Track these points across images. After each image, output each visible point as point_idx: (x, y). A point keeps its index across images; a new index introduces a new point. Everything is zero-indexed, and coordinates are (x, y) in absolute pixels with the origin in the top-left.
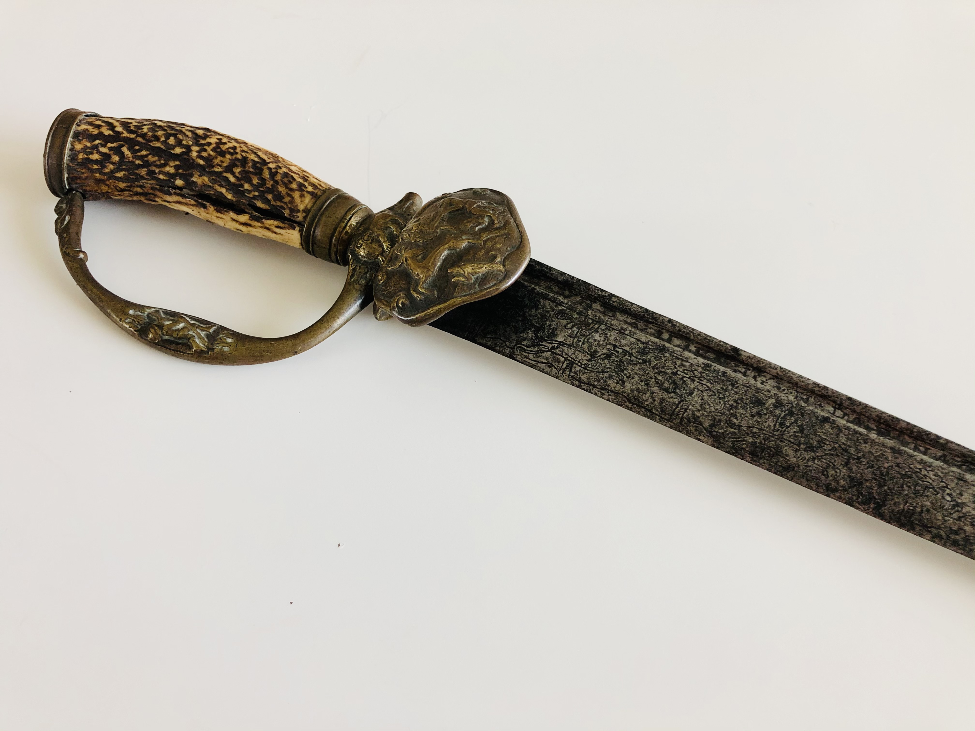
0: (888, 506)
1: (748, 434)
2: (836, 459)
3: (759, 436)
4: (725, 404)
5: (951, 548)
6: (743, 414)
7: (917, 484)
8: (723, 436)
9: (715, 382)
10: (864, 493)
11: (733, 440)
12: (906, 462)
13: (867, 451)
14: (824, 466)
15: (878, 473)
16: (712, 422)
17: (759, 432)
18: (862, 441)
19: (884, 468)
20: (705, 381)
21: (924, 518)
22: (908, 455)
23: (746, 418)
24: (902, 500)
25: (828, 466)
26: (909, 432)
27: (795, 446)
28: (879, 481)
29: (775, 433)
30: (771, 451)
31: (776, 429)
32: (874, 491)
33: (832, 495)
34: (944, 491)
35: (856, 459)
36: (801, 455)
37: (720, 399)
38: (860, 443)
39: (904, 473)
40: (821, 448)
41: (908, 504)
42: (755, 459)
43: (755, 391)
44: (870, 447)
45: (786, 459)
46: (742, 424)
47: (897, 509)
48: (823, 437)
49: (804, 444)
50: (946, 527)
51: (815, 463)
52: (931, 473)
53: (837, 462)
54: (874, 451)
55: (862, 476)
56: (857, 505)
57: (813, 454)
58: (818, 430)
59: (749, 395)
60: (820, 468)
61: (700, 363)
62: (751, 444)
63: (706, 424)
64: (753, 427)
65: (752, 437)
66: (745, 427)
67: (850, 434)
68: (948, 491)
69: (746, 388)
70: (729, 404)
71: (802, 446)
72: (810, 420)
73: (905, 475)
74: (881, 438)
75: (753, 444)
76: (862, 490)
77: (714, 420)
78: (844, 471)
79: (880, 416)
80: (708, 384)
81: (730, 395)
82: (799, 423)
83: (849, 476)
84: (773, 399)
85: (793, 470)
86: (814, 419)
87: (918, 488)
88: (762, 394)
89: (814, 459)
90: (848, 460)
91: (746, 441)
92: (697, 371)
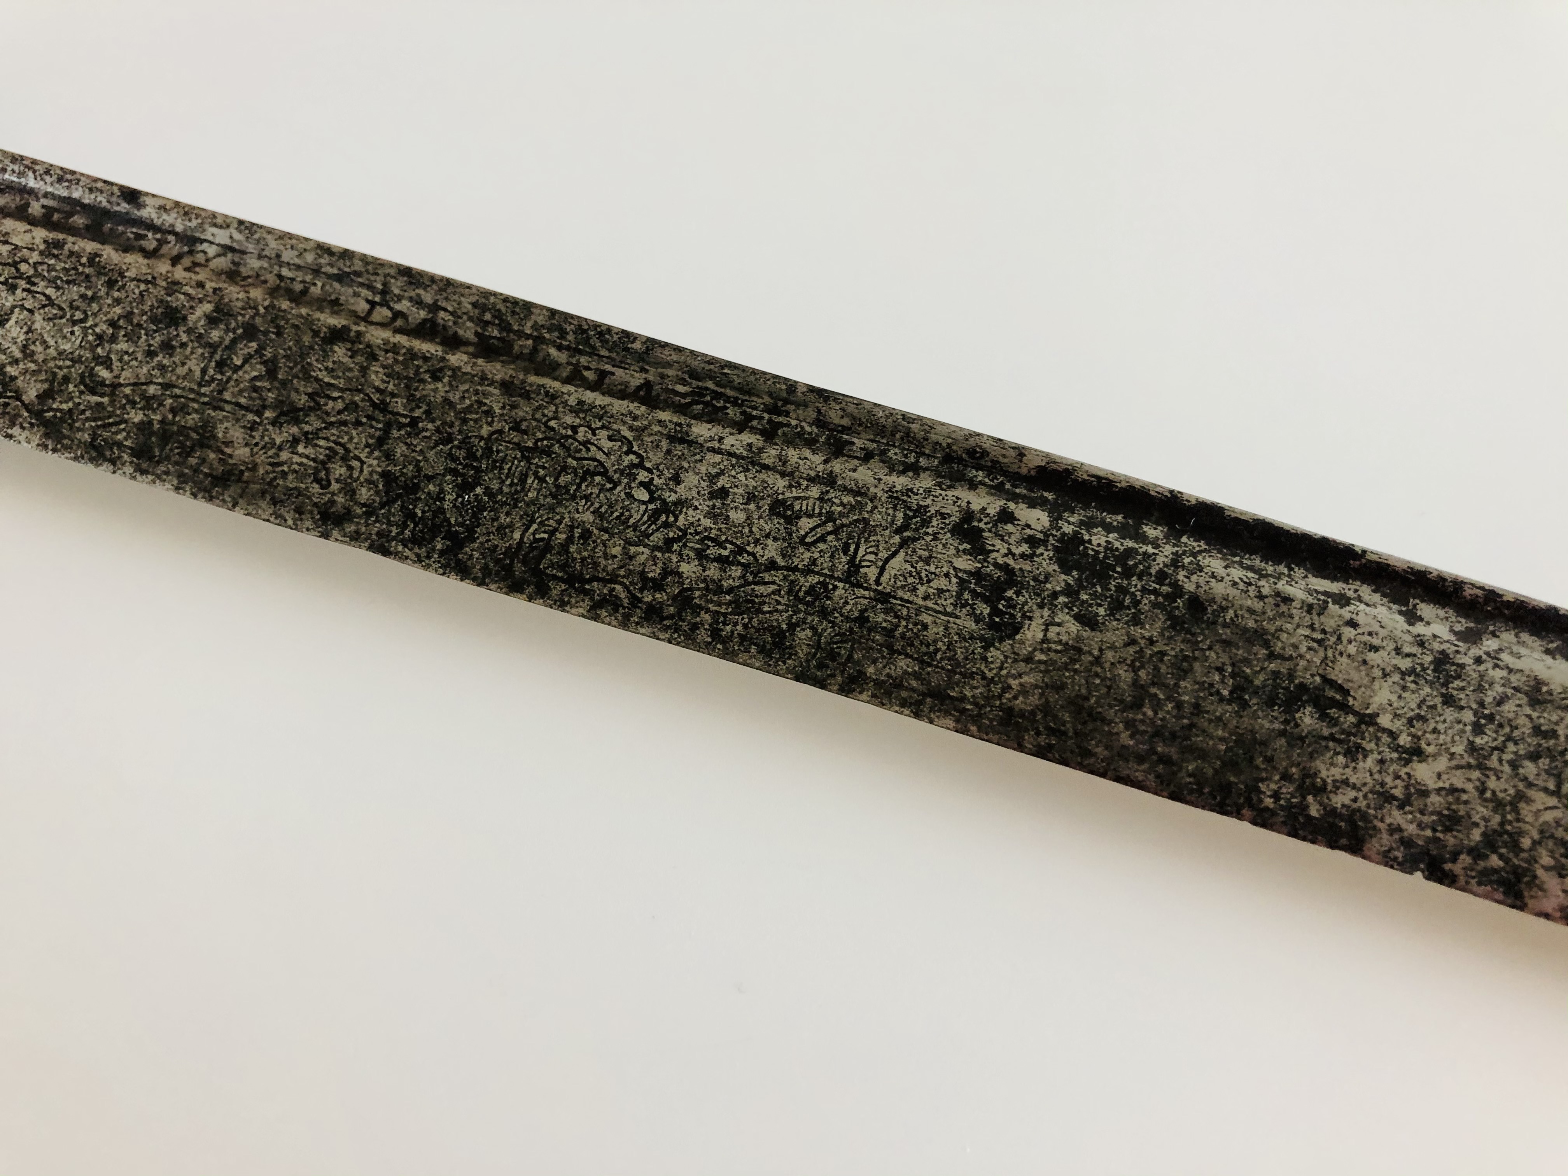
0: (483, 539)
1: (133, 403)
2: (354, 433)
3: (161, 404)
4: (86, 335)
5: (643, 630)
6: (127, 353)
7: (565, 469)
8: (71, 417)
9: (68, 282)
10: (420, 515)
11: (93, 424)
12: (538, 415)
13: (439, 400)
14: (321, 457)
15: (461, 454)
16: (46, 386)
17: (162, 394)
18: (427, 377)
19: (482, 438)
20: (42, 284)
21: (574, 559)
22: (547, 393)
23: (134, 363)
24: (521, 517)
25: (331, 455)
26: (556, 334)
27: (250, 417)
28: (462, 475)
29: (203, 390)
30: (188, 437)
31: (207, 378)
32: (447, 505)
33: (335, 533)
34: (632, 477)
35: (405, 425)
36: (262, 437)
37: (74, 323)
38: (422, 381)
39: (530, 444)
40: (319, 409)
41: (535, 526)
42: (145, 466)
43: (165, 289)
44: (447, 388)
45: (223, 453)
46: (122, 381)
47: (503, 545)
48: (326, 380)
49: (274, 407)
50: (630, 573)
51: (297, 453)
52: (603, 434)
53: (355, 441)
54: (455, 397)
55: (419, 469)
56: (400, 548)
57: (295, 430)
58: (315, 363)
59: (149, 303)
60: (312, 463)
61: (38, 241)
62: (138, 429)
63: (31, 394)
64: (151, 382)
65: (140, 409)
66: (128, 385)
67: (396, 361)
68: (643, 476)
69: (143, 287)
70: (97, 335)
71: (268, 414)
72: (298, 342)
73: (535, 448)
74: (480, 361)
75: (144, 427)
76: (415, 507)
77: (52, 382)
78: (374, 463)
79: (485, 304)
80: (50, 291)
81: (100, 310)
82: (268, 353)
83: (385, 475)
84: (209, 302)
85: (239, 480)
86: (307, 339)
87: (563, 480)
88: (182, 297)
89: (295, 441)
90: (387, 430)
91: (126, 422)
92: (26, 261)
